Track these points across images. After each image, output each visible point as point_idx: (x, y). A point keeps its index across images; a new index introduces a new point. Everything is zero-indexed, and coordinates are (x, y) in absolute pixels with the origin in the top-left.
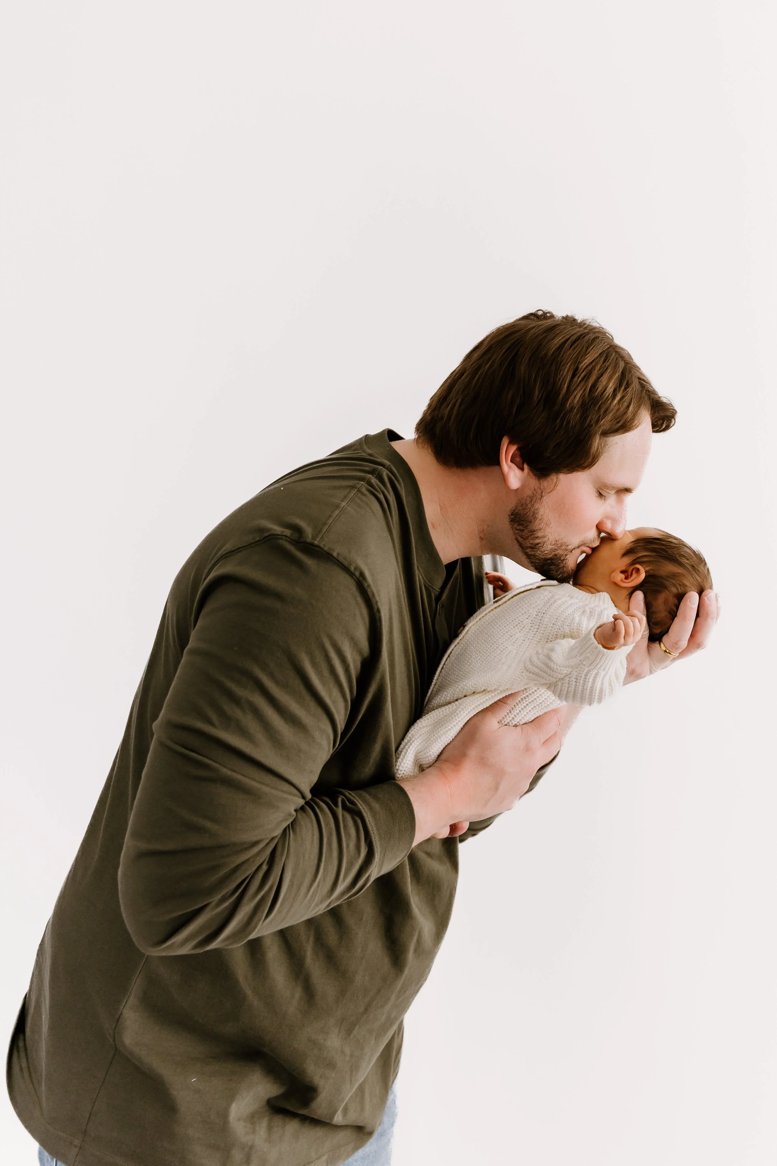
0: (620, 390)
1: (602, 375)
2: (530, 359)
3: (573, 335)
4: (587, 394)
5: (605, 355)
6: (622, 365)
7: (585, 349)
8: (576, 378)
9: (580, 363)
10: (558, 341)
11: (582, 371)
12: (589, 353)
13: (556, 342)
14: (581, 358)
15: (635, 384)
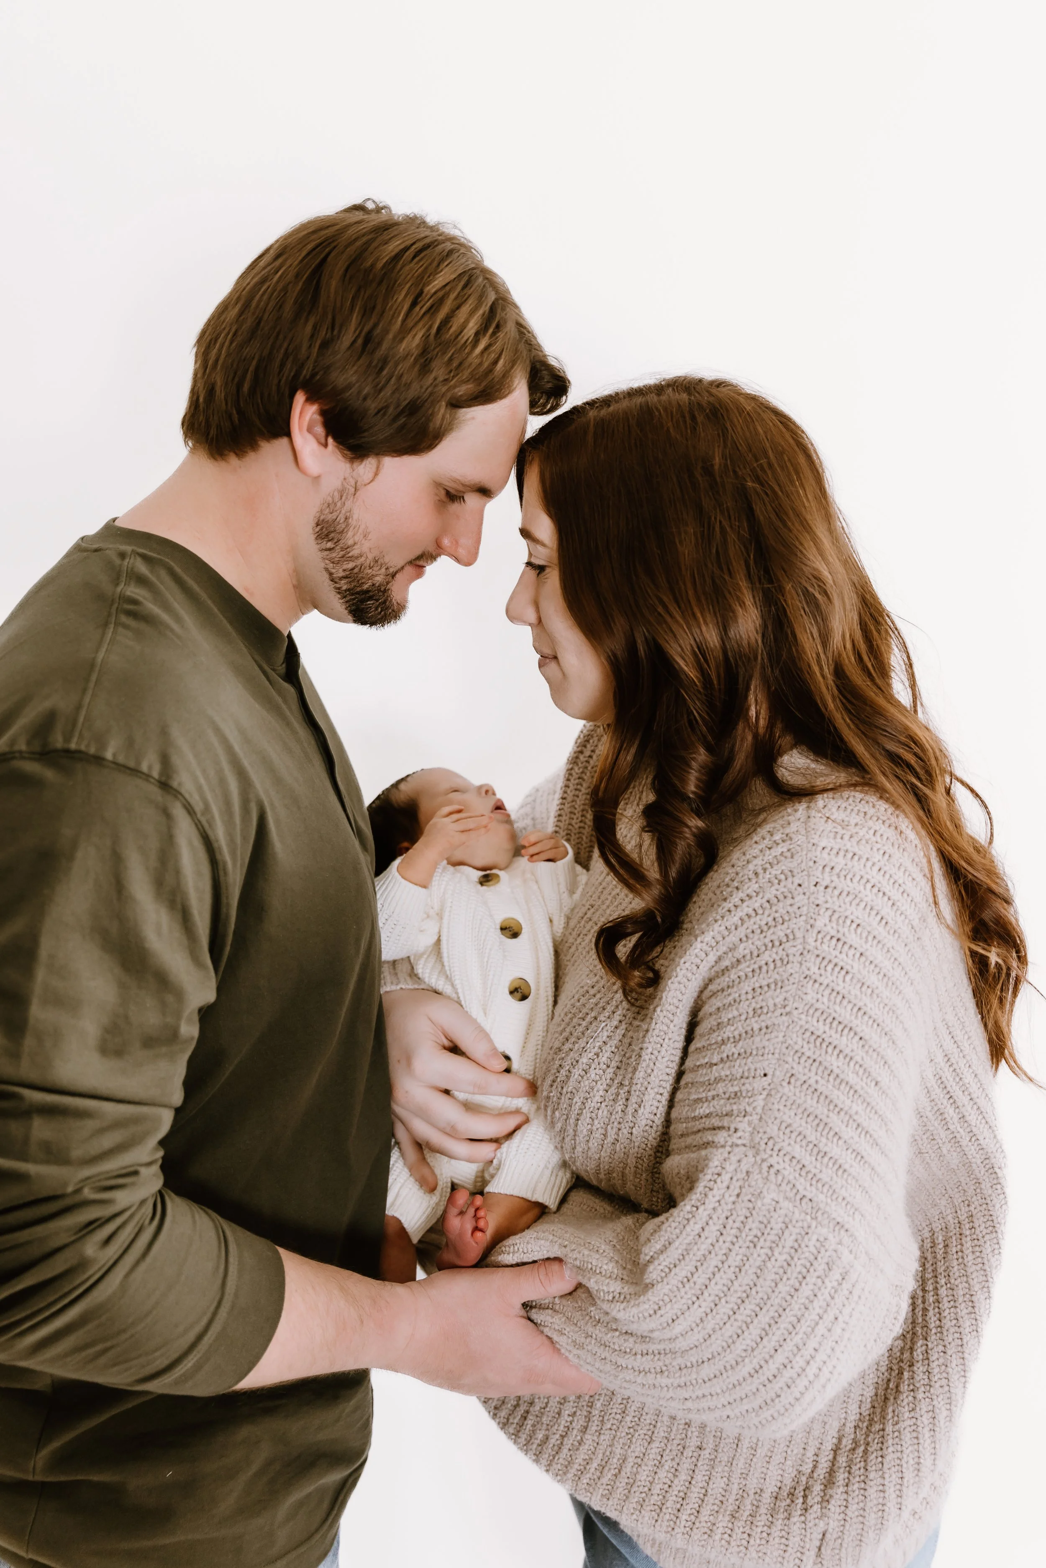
0: (484, 335)
1: (459, 307)
2: (347, 270)
3: (418, 240)
4: (432, 337)
5: (466, 278)
6: (492, 296)
7: (435, 263)
8: (417, 308)
9: (425, 285)
10: (394, 247)
11: (428, 296)
12: (441, 271)
13: (391, 248)
14: (429, 277)
15: (510, 327)
